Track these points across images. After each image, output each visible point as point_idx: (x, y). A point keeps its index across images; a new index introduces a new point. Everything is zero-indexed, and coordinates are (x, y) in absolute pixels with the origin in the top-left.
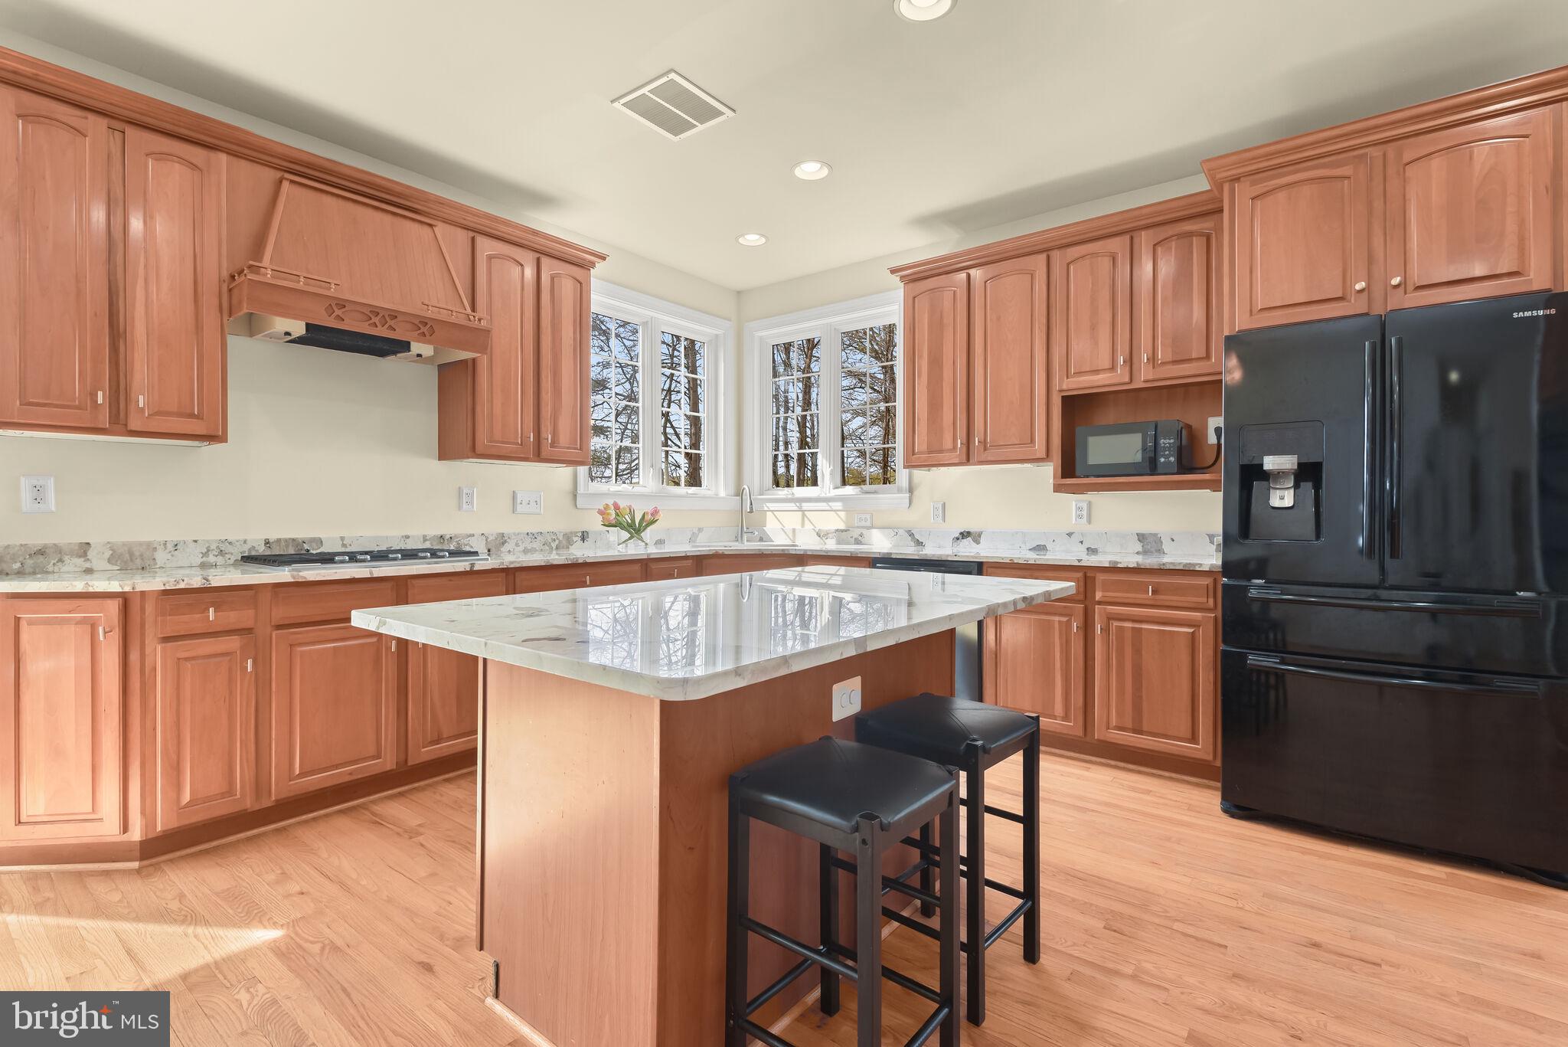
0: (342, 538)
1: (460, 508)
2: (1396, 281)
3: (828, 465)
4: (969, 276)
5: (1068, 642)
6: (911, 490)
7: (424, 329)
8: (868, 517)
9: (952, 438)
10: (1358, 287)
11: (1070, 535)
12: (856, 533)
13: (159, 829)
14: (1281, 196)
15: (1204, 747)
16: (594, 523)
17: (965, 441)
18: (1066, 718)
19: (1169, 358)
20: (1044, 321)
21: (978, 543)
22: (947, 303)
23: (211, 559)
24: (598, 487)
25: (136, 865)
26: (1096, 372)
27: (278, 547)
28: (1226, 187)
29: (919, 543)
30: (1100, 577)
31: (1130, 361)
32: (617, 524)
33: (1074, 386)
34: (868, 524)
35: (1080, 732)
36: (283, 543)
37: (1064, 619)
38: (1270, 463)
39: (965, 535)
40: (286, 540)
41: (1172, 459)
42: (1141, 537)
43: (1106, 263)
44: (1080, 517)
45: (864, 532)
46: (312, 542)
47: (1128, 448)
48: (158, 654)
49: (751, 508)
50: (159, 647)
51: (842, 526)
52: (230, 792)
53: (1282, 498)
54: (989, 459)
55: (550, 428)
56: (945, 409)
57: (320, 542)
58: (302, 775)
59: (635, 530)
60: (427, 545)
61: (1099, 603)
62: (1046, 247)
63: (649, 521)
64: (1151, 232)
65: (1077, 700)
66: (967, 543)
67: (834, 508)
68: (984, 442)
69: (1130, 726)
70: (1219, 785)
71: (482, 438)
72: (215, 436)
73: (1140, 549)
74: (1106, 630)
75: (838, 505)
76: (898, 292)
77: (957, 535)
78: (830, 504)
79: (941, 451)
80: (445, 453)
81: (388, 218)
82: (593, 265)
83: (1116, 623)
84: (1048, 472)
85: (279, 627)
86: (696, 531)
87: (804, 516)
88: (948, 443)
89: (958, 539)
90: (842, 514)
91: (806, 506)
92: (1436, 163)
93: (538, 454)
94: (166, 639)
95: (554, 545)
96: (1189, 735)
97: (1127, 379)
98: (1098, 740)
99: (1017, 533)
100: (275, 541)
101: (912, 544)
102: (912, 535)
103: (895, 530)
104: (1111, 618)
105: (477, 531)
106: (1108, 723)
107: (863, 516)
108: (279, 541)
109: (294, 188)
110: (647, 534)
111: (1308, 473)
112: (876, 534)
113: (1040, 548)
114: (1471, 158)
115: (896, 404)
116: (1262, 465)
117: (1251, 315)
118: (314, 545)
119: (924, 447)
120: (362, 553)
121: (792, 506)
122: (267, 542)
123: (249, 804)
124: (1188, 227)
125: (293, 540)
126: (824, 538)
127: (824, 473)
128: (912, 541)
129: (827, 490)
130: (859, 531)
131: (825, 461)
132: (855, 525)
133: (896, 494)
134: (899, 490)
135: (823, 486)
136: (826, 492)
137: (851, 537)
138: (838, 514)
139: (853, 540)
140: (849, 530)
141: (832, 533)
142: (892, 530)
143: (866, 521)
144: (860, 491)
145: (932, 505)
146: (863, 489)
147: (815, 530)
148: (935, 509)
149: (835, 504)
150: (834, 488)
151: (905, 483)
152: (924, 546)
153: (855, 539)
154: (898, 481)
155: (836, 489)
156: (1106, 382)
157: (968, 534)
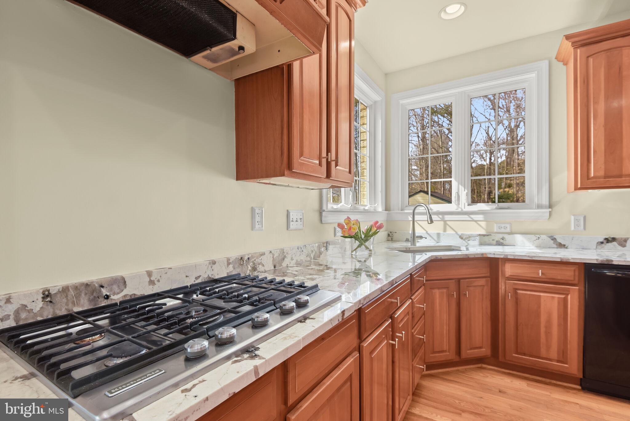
0: (149, 274)
1: (253, 228)
3: (463, 189)
8: (507, 225)
12: (498, 237)
21: (623, 246)
27: (65, 300)
34: (508, 230)
36: (72, 292)
39: (610, 240)
40: (76, 288)
46: (112, 285)
51: (483, 232)
57: (122, 282)
66: (612, 246)
67: (475, 219)
75: (480, 217)
77: (601, 240)
87: (445, 224)
89: (602, 243)
90: (483, 224)
91: (447, 217)
95: (312, 256)
100: (59, 291)
101: (555, 246)
102: (554, 239)
103: (538, 236)
107: (503, 225)
108: (65, 290)
112: (519, 238)
118: (115, 288)
122: (47, 296)
125: (87, 285)
126: (467, 240)
127: (460, 195)
128: (554, 243)
129: (460, 206)
130: (501, 236)
131: (460, 186)
132: (495, 231)
133: (536, 209)
134: (539, 207)
135: (459, 204)
136: (460, 208)
137: (493, 240)
138: (478, 224)
139: (494, 242)
140: (491, 235)
141: (473, 237)
142: (533, 235)
143: (505, 228)
144: (495, 207)
145: (573, 217)
146: (498, 206)
147: (458, 234)
148: (576, 220)
149: (472, 216)
150: (466, 204)
151: (545, 201)
152: (567, 248)
153: (497, 241)
154: (536, 200)
155: (468, 205)
157: (613, 240)
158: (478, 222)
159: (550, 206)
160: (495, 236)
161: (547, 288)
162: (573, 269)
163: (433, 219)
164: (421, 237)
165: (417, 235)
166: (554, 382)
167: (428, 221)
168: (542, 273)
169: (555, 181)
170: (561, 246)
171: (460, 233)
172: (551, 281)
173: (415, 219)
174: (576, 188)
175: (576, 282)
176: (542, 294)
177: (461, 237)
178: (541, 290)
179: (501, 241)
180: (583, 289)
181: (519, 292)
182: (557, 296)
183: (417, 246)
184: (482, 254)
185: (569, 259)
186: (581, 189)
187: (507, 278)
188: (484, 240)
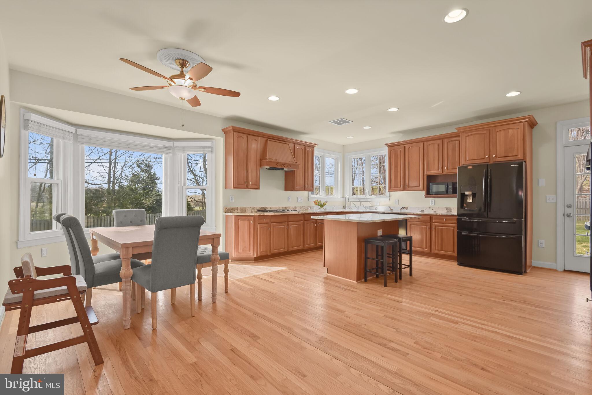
1: (288, 201)
2: (494, 156)
3: (367, 190)
4: (404, 146)
5: (426, 231)
6: (390, 197)
7: (289, 166)
8: (378, 203)
9: (400, 185)
10: (487, 157)
11: (430, 208)
12: (375, 207)
13: (258, 255)
14: (472, 136)
15: (455, 254)
16: (312, 204)
17: (403, 185)
18: (426, 248)
19: (451, 168)
20: (422, 158)
21: (407, 210)
22: (399, 153)
23: (253, 211)
24: (313, 196)
25: (254, 261)
26: (435, 170)
28: (461, 133)
29: (392, 210)
30: (434, 217)
31: (442, 168)
32: (318, 205)
33: (429, 174)
34: (378, 205)
35: (429, 251)
37: (426, 226)
38: (467, 193)
39: (404, 208)
41: (451, 191)
42: (447, 208)
43: (436, 146)
44: (432, 204)
45: (378, 207)
47: (442, 188)
48: (258, 226)
49: (349, 201)
50: (258, 225)
52: (266, 251)
53: (470, 200)
54: (409, 190)
55: (307, 183)
56: (398, 178)
58: (275, 250)
59: (322, 206)
60: (283, 209)
61: (434, 223)
62: (423, 141)
63: (324, 204)
64: (447, 139)
65: (429, 244)
66: (404, 210)
68: (408, 186)
69: (440, 249)
70: (457, 261)
71: (296, 187)
72: (258, 188)
73: (446, 211)
74: (435, 228)
75: (370, 200)
76: (386, 149)
77: (402, 208)
78: (368, 200)
79: (397, 188)
80: (286, 189)
81: (282, 144)
82: (315, 146)
83: (437, 227)
84: (423, 193)
85: (272, 223)
86: (333, 206)
87: (361, 203)
88: (399, 186)
91: (361, 200)
92: (502, 132)
93: (305, 189)
94: (259, 224)
95: (305, 209)
96: (453, 251)
97: (442, 172)
98: (433, 253)
99: (416, 207)
101: (390, 210)
102: (390, 208)
103: (386, 206)
104: (436, 226)
105: (291, 206)
106: (435, 249)
109: (270, 142)
110: (324, 207)
111: (474, 195)
113: (423, 211)
114: (509, 132)
115: (386, 175)
116: (465, 193)
117: (466, 161)
119: (393, 187)
120: (278, 210)
121: (358, 200)
123: (269, 254)
124: (455, 139)
133: (386, 198)
135: (366, 195)
144: (376, 197)
148: (396, 201)
151: (388, 195)
155: (369, 196)
156: (437, 173)
157: (405, 207)
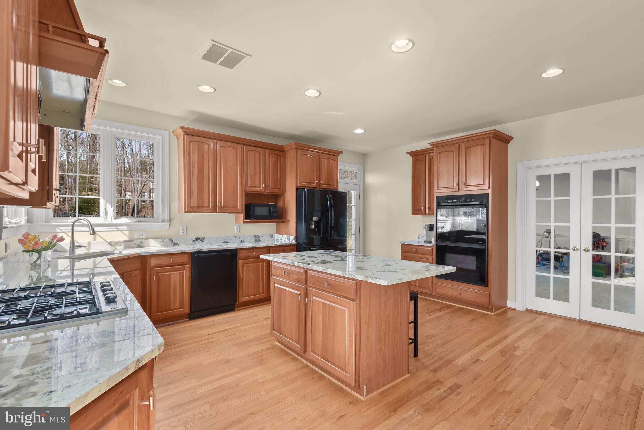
2: (321, 182)
3: (110, 206)
8: (144, 233)
10: (317, 182)
11: (236, 237)
12: (138, 242)
19: (274, 187)
21: (203, 242)
26: (255, 187)
28: (295, 149)
33: (250, 190)
34: (145, 237)
38: (314, 219)
39: (197, 239)
42: (255, 236)
43: (258, 155)
44: (237, 231)
45: (143, 241)
51: (127, 239)
53: (312, 226)
54: (223, 211)
56: (205, 189)
64: (269, 150)
66: (199, 242)
67: (121, 229)
73: (255, 240)
75: (125, 228)
78: (117, 227)
79: (203, 207)
88: (206, 204)
89: (194, 241)
90: (127, 233)
97: (263, 191)
99: (218, 237)
101: (173, 245)
102: (172, 241)
103: (163, 239)
107: (141, 233)
112: (152, 241)
113: (226, 242)
119: (196, 205)
126: (115, 246)
127: (108, 210)
128: (172, 243)
129: (108, 219)
130: (140, 241)
131: (108, 204)
132: (136, 237)
133: (161, 222)
134: (164, 221)
135: (106, 217)
136: (107, 221)
137: (135, 244)
138: (122, 232)
139: (136, 246)
140: (133, 241)
141: (120, 243)
142: (160, 239)
143: (143, 235)
144: (135, 221)
145: (181, 227)
146: (138, 220)
147: (107, 242)
148: (183, 229)
149: (118, 227)
150: (113, 218)
151: (167, 218)
152: (178, 245)
153: (138, 245)
154: (161, 217)
155: (114, 219)
156: (258, 191)
157: (199, 239)
158: (123, 232)
159: (170, 221)
160: (136, 241)
161: (175, 268)
162: (186, 256)
163: (95, 230)
164: (79, 247)
165: (76, 244)
166: (177, 322)
167: (90, 231)
168: (172, 261)
169: (172, 205)
170: (175, 244)
171: (109, 241)
172: (177, 264)
173: (75, 230)
174: (185, 212)
175: (188, 263)
176: (172, 273)
177: (110, 244)
178: (171, 270)
179: (141, 244)
180: (190, 266)
181: (160, 274)
182: (179, 272)
183: (76, 254)
184: (138, 254)
185: (185, 251)
186: (187, 212)
187: (152, 267)
188: (128, 244)
